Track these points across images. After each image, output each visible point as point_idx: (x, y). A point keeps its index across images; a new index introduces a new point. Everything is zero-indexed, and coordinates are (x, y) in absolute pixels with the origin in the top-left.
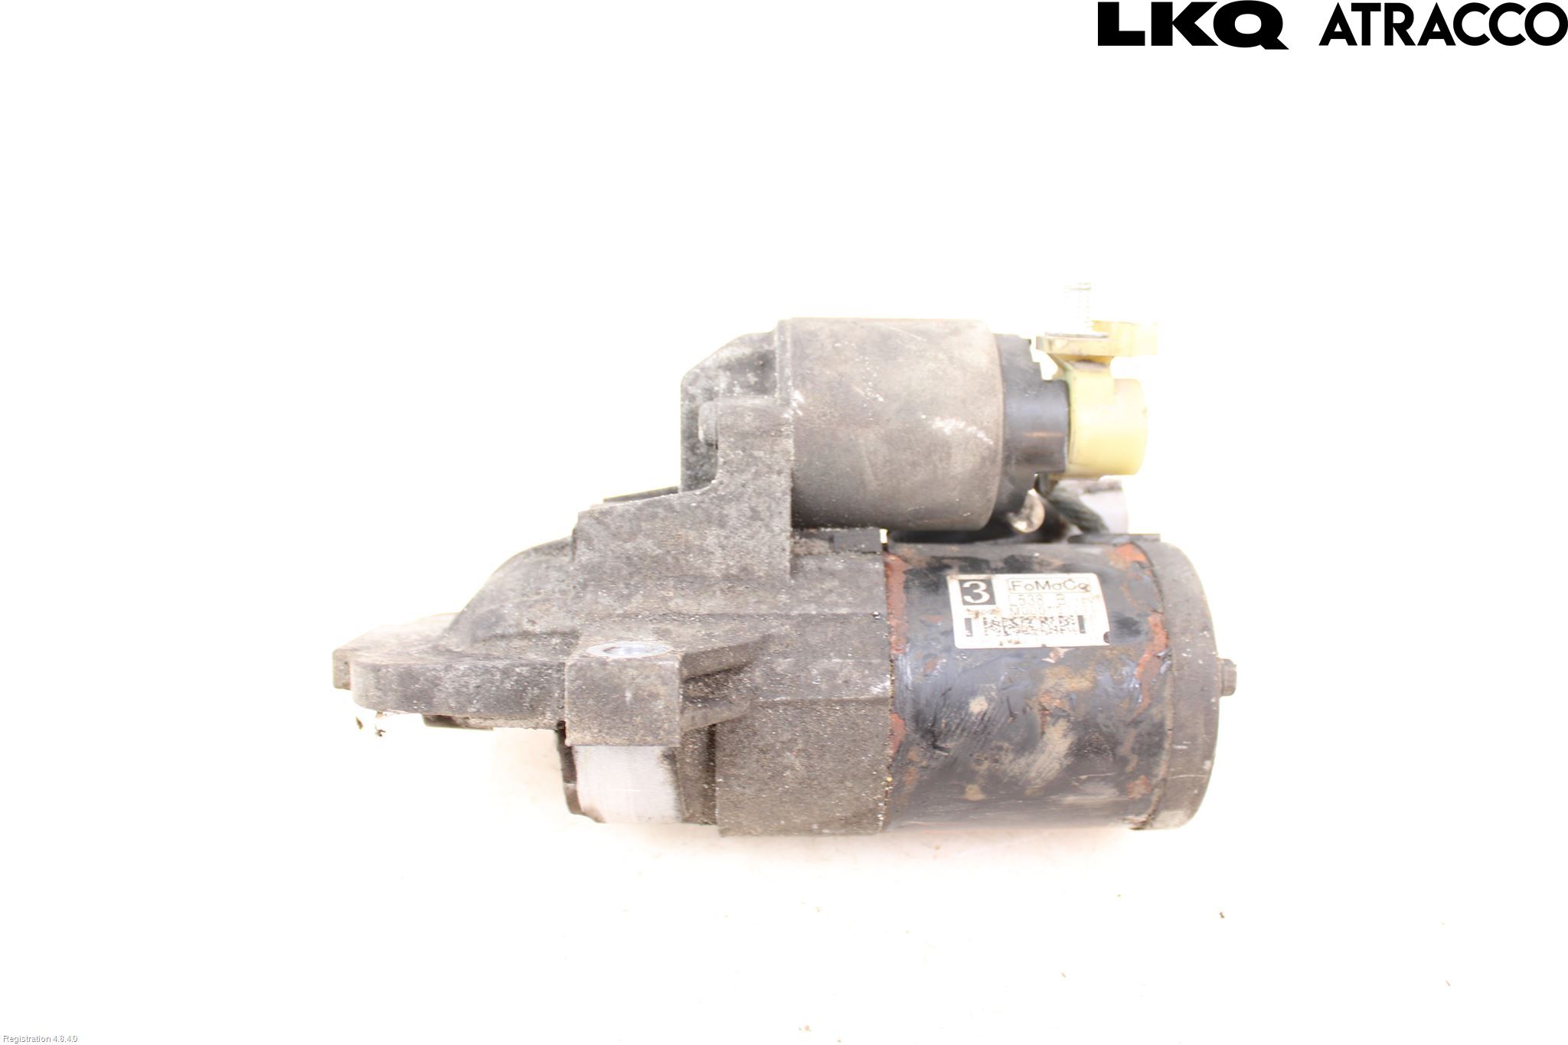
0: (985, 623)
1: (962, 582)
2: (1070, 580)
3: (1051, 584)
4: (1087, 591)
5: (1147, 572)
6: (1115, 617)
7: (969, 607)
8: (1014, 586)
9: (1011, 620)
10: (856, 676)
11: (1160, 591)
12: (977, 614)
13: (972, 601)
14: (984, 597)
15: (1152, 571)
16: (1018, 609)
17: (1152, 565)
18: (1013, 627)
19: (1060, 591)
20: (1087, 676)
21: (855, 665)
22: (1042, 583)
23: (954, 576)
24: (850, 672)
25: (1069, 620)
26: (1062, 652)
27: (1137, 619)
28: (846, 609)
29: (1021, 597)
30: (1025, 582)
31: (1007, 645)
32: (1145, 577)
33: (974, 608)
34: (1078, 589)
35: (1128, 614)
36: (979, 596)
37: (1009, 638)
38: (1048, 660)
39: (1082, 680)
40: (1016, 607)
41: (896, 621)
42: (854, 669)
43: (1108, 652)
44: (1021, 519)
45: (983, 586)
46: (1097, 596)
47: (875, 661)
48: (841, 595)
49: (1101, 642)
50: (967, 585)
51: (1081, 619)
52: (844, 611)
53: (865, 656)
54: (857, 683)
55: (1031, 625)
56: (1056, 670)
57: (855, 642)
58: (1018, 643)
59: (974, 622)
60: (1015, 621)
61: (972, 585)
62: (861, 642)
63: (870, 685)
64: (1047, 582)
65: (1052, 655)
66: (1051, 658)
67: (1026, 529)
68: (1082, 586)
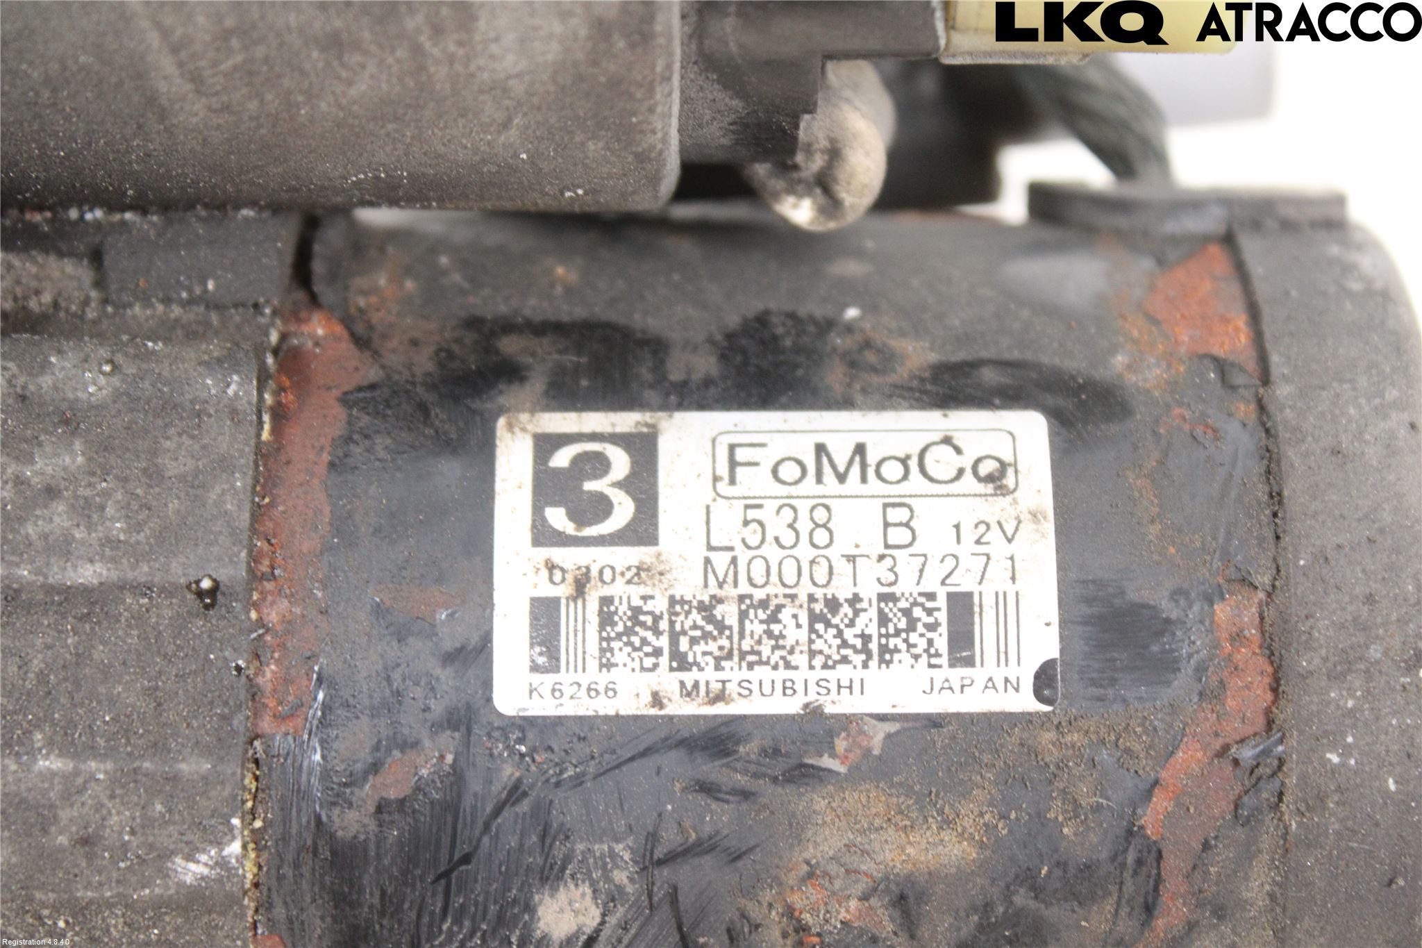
0: (606, 619)
1: (546, 445)
2: (947, 440)
3: (872, 458)
4: (1002, 490)
5: (1245, 409)
6: (1089, 601)
7: (560, 555)
8: (733, 464)
9: (702, 607)
10: (118, 819)
11: (1276, 497)
12: (581, 586)
13: (569, 528)
14: (617, 510)
15: (1262, 407)
16: (734, 561)
17: (1265, 378)
18: (706, 636)
19: (904, 488)
20: (967, 822)
21: (114, 780)
22: (841, 453)
23: (524, 417)
24: (99, 807)
25: (917, 612)
26: (877, 736)
27: (1170, 610)
28: (99, 567)
29: (752, 514)
30: (778, 448)
31: (679, 707)
32: (1233, 429)
33: (569, 557)
34: (969, 483)
35: (1139, 591)
36: (602, 507)
37: (689, 677)
38: (827, 762)
39: (946, 835)
40: (727, 556)
41: (284, 604)
42: (112, 797)
43: (1049, 736)
44: (797, 188)
45: (620, 463)
46: (1035, 516)
47: (192, 766)
48: (87, 511)
49: (1025, 702)
50: (562, 459)
51: (962, 606)
52: (88, 574)
53: (158, 748)
54: (125, 846)
55: (776, 628)
56: (853, 798)
57: (130, 693)
58: (720, 697)
59: (567, 617)
60: (718, 611)
61: (578, 460)
62: (151, 692)
63: (168, 855)
64: (860, 449)
65: (841, 744)
66: (833, 755)
67: (812, 222)
68: (987, 468)
